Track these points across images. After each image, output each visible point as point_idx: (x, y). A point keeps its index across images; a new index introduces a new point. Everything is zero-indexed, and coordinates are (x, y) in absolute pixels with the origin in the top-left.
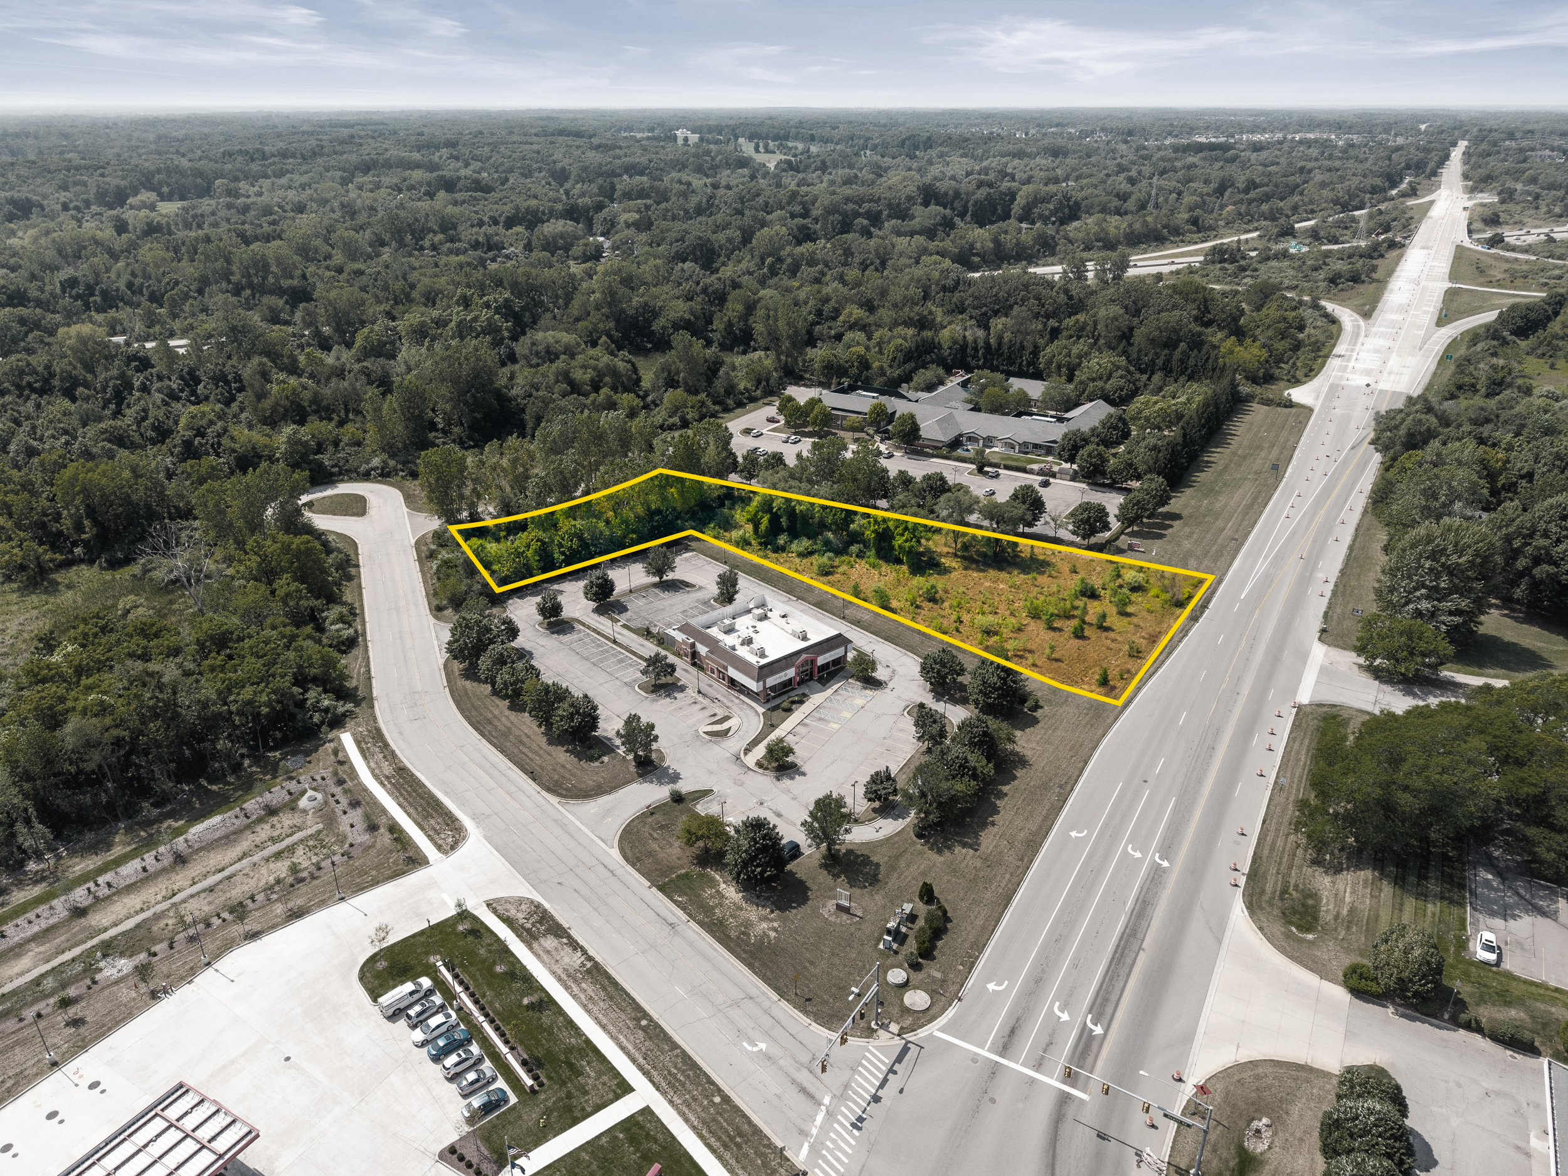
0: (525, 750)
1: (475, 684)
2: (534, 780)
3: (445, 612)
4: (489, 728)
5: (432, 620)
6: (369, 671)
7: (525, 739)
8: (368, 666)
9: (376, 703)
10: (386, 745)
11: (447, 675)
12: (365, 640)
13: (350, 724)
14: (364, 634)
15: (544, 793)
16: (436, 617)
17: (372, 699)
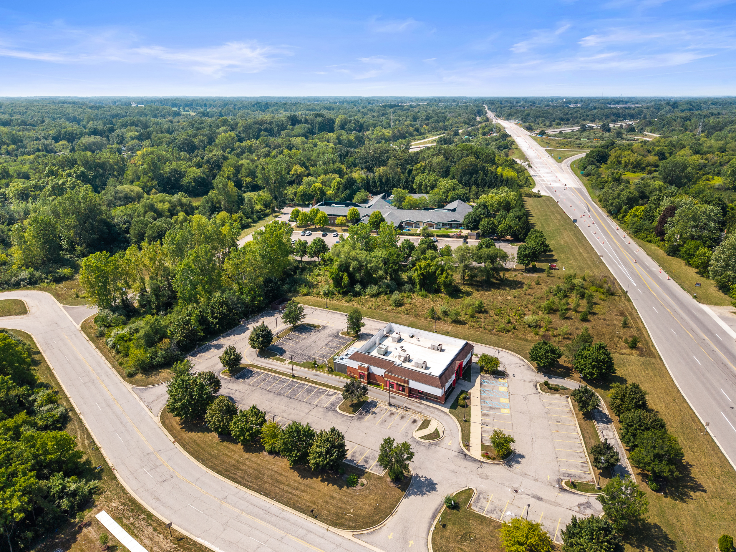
0: (286, 488)
1: (200, 434)
2: (316, 517)
3: (137, 377)
4: (239, 473)
5: (129, 386)
6: (93, 442)
7: (280, 478)
8: (89, 437)
9: (115, 472)
10: (150, 516)
11: (169, 431)
12: (76, 414)
13: (100, 501)
14: (72, 409)
15: (332, 528)
16: (131, 383)
17: (110, 470)
